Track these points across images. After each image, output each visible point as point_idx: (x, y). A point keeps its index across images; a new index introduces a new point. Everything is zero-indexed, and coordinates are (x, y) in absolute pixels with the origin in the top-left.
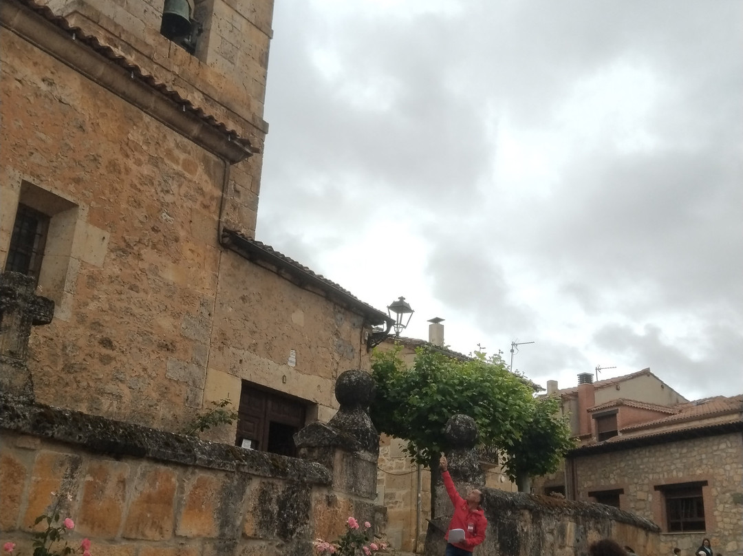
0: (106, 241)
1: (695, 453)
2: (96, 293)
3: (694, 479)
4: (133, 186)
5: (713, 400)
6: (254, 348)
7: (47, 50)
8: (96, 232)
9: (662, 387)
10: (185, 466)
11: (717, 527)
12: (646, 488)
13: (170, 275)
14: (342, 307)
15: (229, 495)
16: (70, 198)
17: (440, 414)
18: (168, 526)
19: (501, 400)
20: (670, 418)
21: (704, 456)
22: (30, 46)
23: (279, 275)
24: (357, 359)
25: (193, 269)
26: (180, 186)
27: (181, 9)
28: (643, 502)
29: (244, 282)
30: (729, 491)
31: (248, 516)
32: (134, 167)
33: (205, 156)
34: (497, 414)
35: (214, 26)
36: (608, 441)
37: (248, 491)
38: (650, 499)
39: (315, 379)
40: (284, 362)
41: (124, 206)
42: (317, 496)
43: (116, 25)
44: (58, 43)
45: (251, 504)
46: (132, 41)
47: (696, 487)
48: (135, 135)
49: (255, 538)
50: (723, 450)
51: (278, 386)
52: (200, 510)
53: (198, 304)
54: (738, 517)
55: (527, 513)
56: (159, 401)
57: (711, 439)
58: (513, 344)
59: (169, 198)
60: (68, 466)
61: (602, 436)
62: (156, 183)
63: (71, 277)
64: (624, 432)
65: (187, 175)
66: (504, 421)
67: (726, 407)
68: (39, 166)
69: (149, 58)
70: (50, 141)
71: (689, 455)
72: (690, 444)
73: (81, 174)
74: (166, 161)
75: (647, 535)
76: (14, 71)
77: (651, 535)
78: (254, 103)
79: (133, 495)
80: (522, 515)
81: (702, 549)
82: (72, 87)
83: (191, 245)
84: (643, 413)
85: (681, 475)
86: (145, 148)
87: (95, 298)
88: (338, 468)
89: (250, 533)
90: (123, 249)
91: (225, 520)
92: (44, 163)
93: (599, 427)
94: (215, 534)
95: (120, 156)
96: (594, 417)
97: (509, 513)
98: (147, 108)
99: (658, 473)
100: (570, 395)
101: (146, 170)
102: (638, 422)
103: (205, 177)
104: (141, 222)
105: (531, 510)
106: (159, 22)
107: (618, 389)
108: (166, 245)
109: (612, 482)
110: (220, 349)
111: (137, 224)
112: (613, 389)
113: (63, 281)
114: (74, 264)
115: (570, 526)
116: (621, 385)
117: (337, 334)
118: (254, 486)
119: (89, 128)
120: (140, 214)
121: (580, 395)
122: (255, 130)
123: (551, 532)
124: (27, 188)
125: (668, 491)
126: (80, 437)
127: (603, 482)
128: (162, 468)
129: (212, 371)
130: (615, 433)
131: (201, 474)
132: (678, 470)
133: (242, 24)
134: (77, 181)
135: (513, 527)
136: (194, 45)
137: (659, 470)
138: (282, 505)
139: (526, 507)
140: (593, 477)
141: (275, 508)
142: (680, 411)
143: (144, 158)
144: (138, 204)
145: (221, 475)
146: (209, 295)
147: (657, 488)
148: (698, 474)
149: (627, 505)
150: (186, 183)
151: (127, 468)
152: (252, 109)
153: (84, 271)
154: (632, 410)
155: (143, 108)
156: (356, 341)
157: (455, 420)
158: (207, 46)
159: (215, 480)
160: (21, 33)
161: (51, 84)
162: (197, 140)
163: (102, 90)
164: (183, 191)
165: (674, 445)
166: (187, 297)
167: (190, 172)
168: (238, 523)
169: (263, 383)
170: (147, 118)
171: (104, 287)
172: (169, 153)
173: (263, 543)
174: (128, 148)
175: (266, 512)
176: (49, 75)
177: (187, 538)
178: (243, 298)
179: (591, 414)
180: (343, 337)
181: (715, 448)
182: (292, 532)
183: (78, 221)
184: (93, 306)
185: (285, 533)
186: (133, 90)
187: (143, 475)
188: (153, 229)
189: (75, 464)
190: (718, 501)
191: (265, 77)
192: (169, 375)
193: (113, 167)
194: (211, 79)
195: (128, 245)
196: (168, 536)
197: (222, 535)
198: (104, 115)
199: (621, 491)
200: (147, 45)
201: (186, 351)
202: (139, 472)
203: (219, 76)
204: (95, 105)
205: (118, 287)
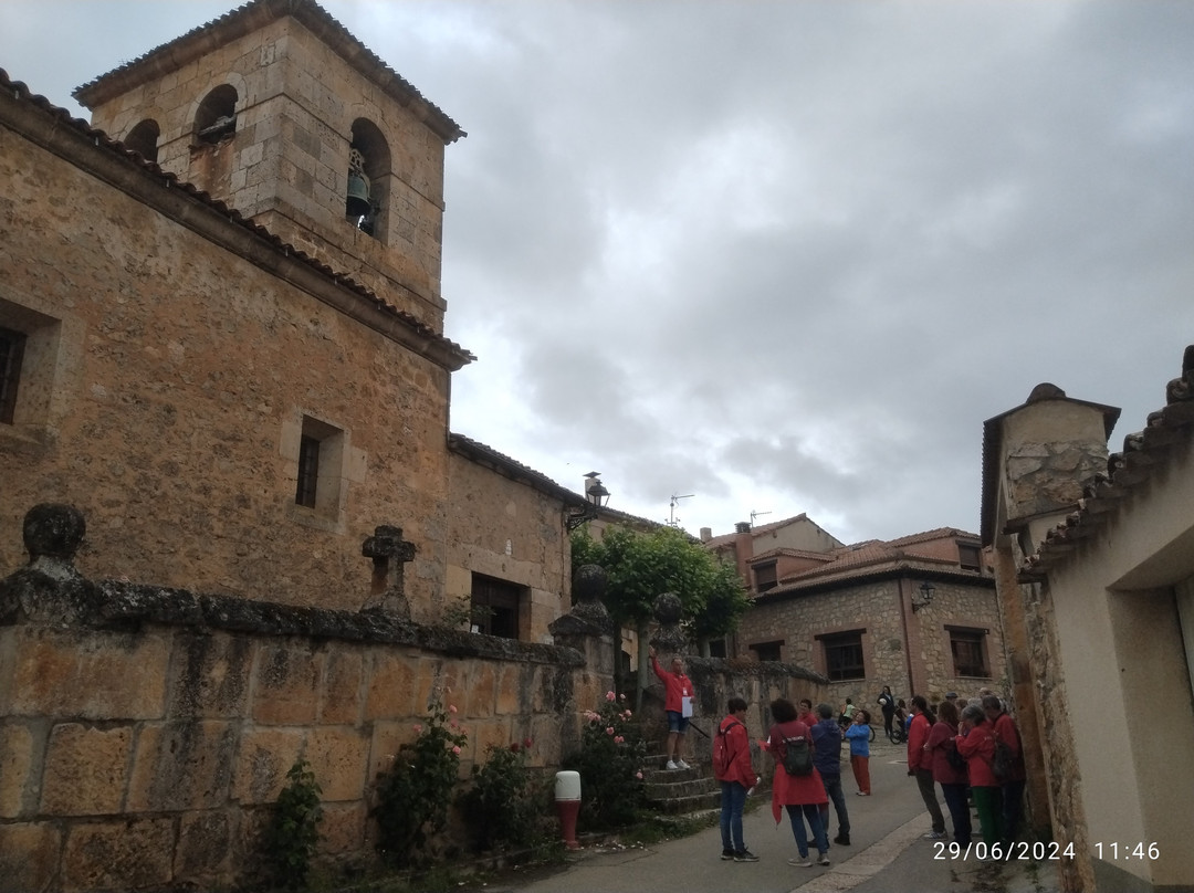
0: (366, 459)
1: (853, 602)
2: (362, 507)
3: (853, 628)
4: (381, 406)
5: (870, 544)
6: (479, 542)
7: (313, 294)
8: (358, 452)
9: (818, 532)
10: (498, 660)
11: (875, 673)
12: (806, 638)
13: (413, 484)
14: (545, 493)
15: (525, 679)
16: (337, 426)
17: (637, 588)
18: (491, 708)
19: (689, 572)
20: (828, 566)
21: (862, 604)
22: (300, 291)
23: (495, 471)
24: (559, 541)
25: (430, 475)
26: (415, 400)
27: (360, 191)
28: (804, 653)
29: (468, 481)
30: (887, 637)
31: (537, 696)
32: (380, 388)
33: (432, 368)
34: (686, 585)
35: (392, 207)
36: (768, 592)
37: (535, 677)
38: (811, 649)
39: (528, 565)
40: (502, 552)
41: (375, 425)
42: (576, 675)
43: (309, 219)
44: (321, 286)
45: (538, 687)
46: (323, 234)
47: (856, 635)
48: (379, 360)
49: (541, 712)
50: (880, 598)
51: (499, 574)
52: (509, 694)
53: (435, 506)
54: (895, 662)
55: (721, 675)
56: (413, 598)
57: (869, 587)
58: (673, 498)
59: (408, 413)
60: (435, 667)
61: (762, 588)
62: (397, 400)
63: (343, 495)
64: (783, 582)
65: (420, 389)
66: (692, 591)
67: (883, 554)
68: (314, 400)
69: (339, 248)
70: (319, 375)
71: (847, 603)
72: (849, 593)
73: (344, 402)
74: (404, 378)
75: (817, 687)
76: (290, 317)
77: (820, 687)
78: (432, 280)
79: (472, 686)
80: (718, 678)
81: (882, 696)
82: (331, 323)
83: (426, 454)
84: (802, 562)
85: (840, 624)
86: (387, 369)
87: (362, 512)
88: (588, 651)
89: (538, 709)
90: (378, 465)
91: (523, 701)
92: (317, 397)
93: (758, 578)
94: (518, 712)
95: (369, 380)
96: (755, 568)
97: (708, 677)
98: (387, 332)
99: (819, 622)
100: (729, 545)
101: (390, 389)
102: (797, 571)
103: (433, 388)
104: (389, 438)
105: (724, 673)
106: (344, 209)
107: (775, 537)
108: (409, 457)
109: (773, 634)
110: (454, 545)
111: (387, 441)
112: (770, 537)
113: (338, 500)
114: (345, 484)
115: (756, 685)
116: (778, 533)
117: (542, 520)
118: (539, 671)
119: (346, 359)
120: (388, 431)
121: (738, 545)
122: (435, 309)
123: (741, 691)
124: (307, 421)
125: (828, 640)
126: (443, 645)
127: (763, 634)
128: (486, 663)
129: (449, 567)
130: (774, 584)
131: (508, 666)
132: (838, 619)
133: (416, 200)
134: (342, 408)
135: (711, 689)
136: (372, 224)
137: (819, 619)
138: (556, 684)
139: (720, 671)
140: (753, 630)
141: (552, 688)
142: (837, 558)
143: (387, 379)
144: (385, 422)
145: (519, 665)
146: (444, 498)
147: (817, 638)
148: (857, 622)
149: (788, 656)
150: (419, 396)
151: (466, 666)
152: (431, 287)
153: (352, 489)
154: (792, 559)
155: (384, 332)
156: (558, 526)
157: (662, 598)
158: (387, 227)
159: (515, 669)
160: (293, 282)
161: (316, 324)
162: (426, 355)
163: (353, 322)
164: (417, 405)
165: (833, 594)
166: (427, 501)
167: (422, 385)
168: (531, 702)
169: (488, 573)
170: (387, 341)
171: (367, 501)
172: (405, 370)
173: (546, 716)
174: (375, 371)
175: (547, 692)
176: (314, 316)
177: (502, 715)
178: (468, 497)
179: (750, 565)
180: (547, 522)
181: (873, 596)
182: (563, 706)
183: (345, 445)
184: (360, 520)
185: (559, 708)
186: (377, 318)
187: (476, 669)
188: (398, 443)
189: (439, 665)
190: (876, 648)
191: (440, 252)
192: (419, 574)
193: (365, 390)
194: (393, 262)
195: (381, 461)
196: (492, 714)
197: (522, 711)
198: (355, 345)
199: (782, 642)
200: (336, 235)
201: (429, 551)
202: (473, 667)
203: (400, 257)
204: (349, 337)
205: (377, 500)
